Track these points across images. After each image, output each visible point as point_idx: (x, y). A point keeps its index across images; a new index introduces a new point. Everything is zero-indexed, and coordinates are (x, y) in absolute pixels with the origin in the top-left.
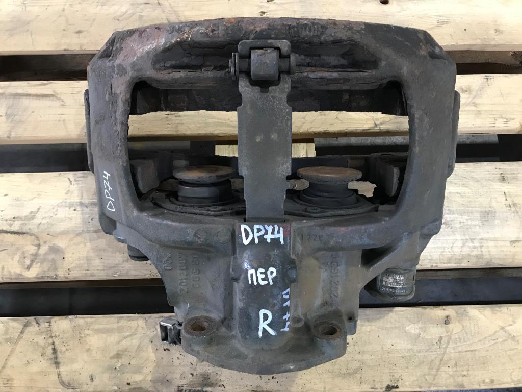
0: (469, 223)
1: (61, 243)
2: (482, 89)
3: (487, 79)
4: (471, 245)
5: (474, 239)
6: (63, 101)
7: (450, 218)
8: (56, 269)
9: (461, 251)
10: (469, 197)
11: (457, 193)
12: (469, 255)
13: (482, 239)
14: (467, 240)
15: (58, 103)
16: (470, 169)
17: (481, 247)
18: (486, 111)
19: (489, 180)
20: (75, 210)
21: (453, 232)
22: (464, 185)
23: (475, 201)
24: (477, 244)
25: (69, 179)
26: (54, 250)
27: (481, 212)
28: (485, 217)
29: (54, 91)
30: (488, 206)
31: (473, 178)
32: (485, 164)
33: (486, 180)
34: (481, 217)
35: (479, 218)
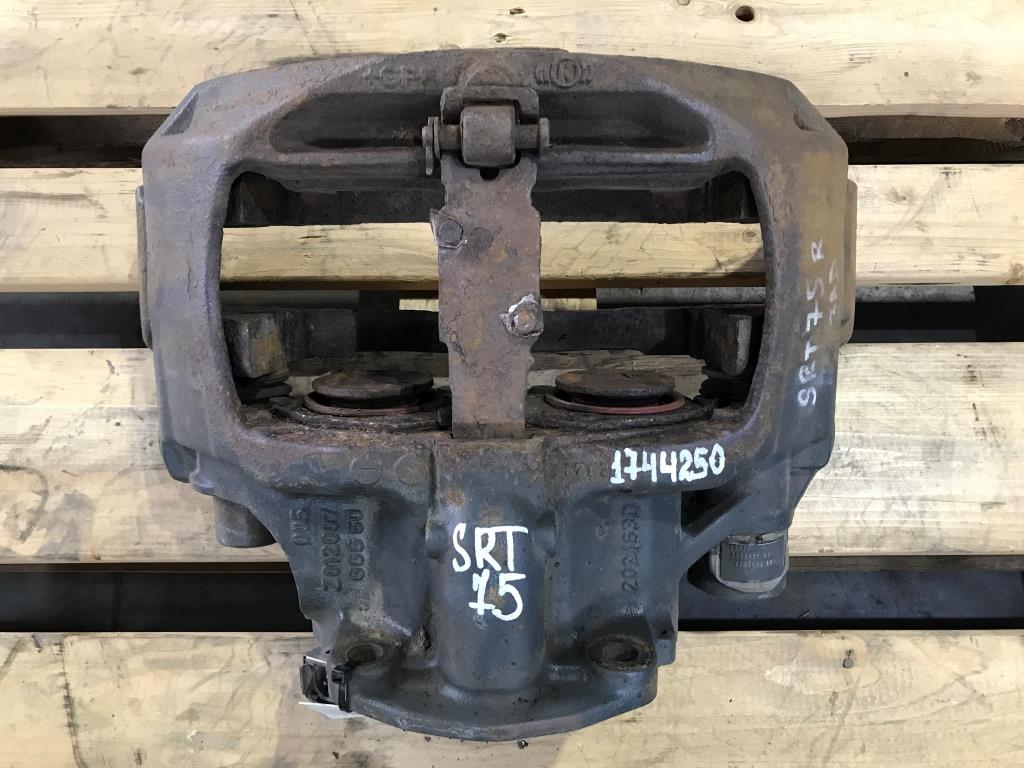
0: (901, 464)
1: (90, 489)
2: (935, 193)
3: (947, 174)
4: (902, 509)
5: (909, 498)
6: (102, 208)
7: (862, 454)
9: (882, 522)
10: (902, 413)
11: (878, 403)
12: (897, 530)
13: (924, 499)
14: (894, 499)
15: (92, 212)
16: (907, 355)
17: (922, 513)
18: (941, 239)
19: (944, 378)
20: (118, 424)
21: (867, 482)
22: (892, 389)
23: (913, 420)
26: (76, 502)
27: (926, 443)
28: (930, 453)
29: (86, 189)
30: (939, 432)
31: (912, 373)
33: (937, 378)
34: (924, 453)
35: (920, 455)
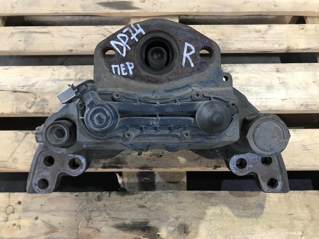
8: (44, 109)
24: (264, 100)
25: (53, 69)
32: (269, 64)
